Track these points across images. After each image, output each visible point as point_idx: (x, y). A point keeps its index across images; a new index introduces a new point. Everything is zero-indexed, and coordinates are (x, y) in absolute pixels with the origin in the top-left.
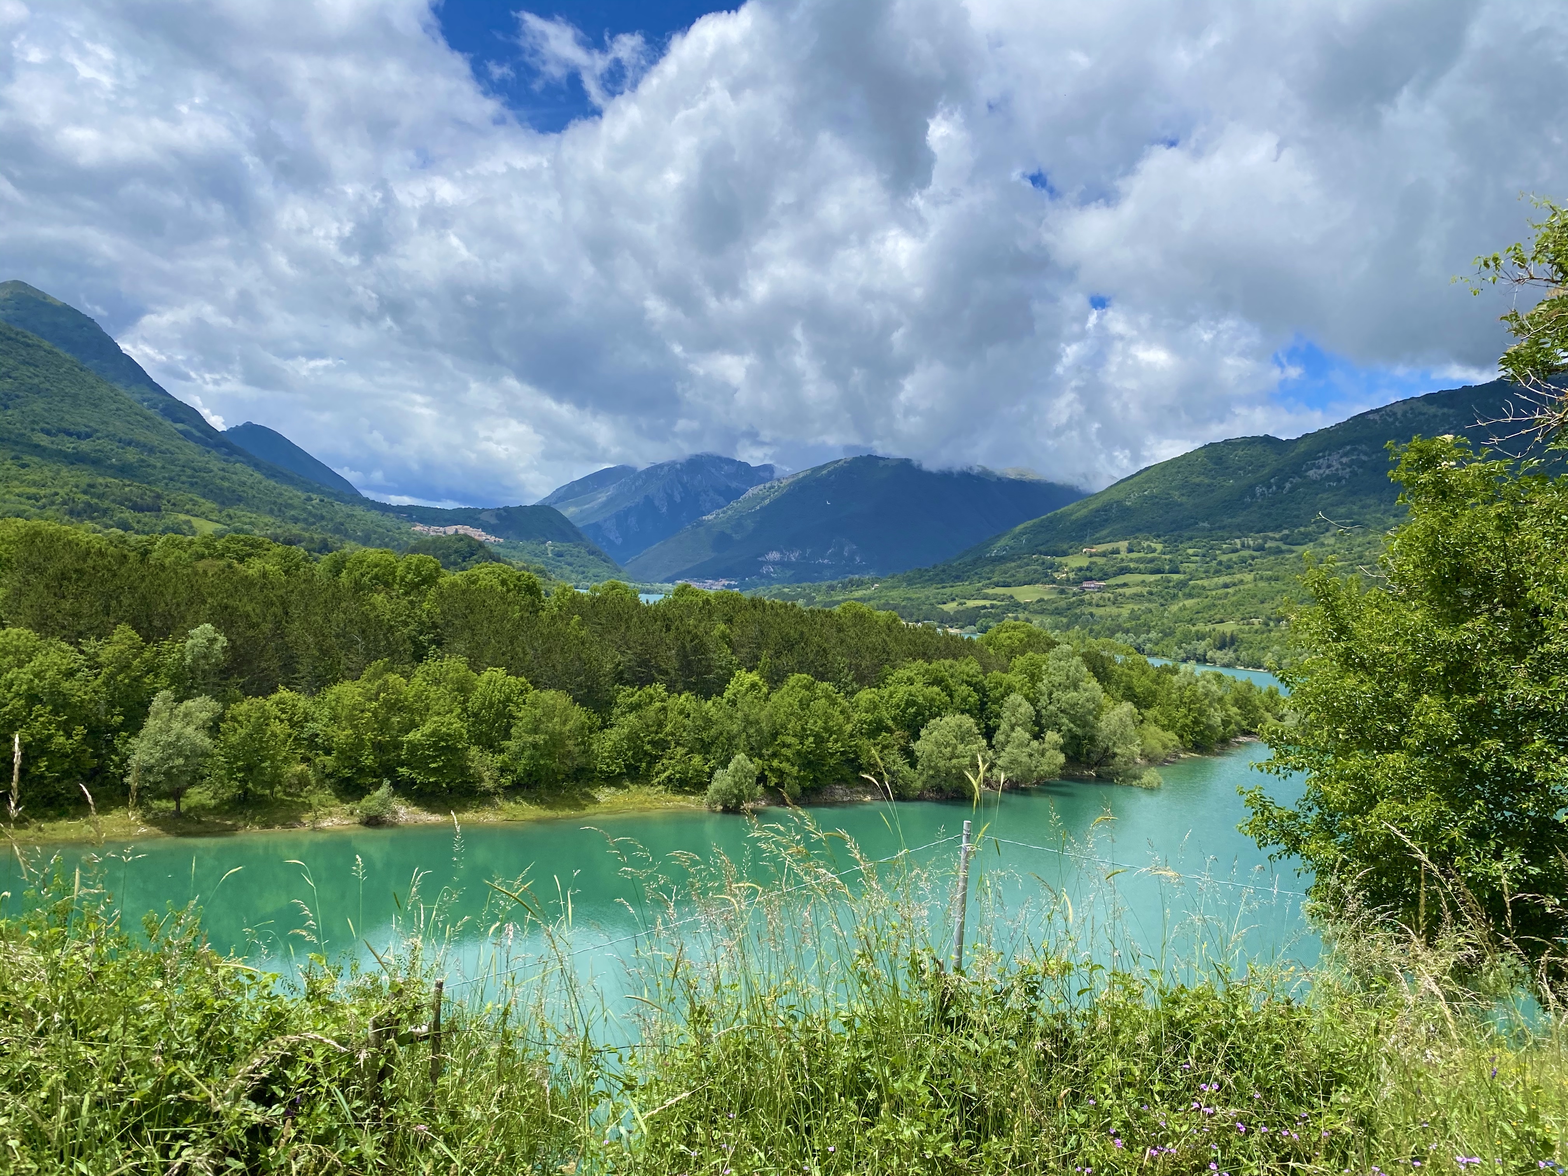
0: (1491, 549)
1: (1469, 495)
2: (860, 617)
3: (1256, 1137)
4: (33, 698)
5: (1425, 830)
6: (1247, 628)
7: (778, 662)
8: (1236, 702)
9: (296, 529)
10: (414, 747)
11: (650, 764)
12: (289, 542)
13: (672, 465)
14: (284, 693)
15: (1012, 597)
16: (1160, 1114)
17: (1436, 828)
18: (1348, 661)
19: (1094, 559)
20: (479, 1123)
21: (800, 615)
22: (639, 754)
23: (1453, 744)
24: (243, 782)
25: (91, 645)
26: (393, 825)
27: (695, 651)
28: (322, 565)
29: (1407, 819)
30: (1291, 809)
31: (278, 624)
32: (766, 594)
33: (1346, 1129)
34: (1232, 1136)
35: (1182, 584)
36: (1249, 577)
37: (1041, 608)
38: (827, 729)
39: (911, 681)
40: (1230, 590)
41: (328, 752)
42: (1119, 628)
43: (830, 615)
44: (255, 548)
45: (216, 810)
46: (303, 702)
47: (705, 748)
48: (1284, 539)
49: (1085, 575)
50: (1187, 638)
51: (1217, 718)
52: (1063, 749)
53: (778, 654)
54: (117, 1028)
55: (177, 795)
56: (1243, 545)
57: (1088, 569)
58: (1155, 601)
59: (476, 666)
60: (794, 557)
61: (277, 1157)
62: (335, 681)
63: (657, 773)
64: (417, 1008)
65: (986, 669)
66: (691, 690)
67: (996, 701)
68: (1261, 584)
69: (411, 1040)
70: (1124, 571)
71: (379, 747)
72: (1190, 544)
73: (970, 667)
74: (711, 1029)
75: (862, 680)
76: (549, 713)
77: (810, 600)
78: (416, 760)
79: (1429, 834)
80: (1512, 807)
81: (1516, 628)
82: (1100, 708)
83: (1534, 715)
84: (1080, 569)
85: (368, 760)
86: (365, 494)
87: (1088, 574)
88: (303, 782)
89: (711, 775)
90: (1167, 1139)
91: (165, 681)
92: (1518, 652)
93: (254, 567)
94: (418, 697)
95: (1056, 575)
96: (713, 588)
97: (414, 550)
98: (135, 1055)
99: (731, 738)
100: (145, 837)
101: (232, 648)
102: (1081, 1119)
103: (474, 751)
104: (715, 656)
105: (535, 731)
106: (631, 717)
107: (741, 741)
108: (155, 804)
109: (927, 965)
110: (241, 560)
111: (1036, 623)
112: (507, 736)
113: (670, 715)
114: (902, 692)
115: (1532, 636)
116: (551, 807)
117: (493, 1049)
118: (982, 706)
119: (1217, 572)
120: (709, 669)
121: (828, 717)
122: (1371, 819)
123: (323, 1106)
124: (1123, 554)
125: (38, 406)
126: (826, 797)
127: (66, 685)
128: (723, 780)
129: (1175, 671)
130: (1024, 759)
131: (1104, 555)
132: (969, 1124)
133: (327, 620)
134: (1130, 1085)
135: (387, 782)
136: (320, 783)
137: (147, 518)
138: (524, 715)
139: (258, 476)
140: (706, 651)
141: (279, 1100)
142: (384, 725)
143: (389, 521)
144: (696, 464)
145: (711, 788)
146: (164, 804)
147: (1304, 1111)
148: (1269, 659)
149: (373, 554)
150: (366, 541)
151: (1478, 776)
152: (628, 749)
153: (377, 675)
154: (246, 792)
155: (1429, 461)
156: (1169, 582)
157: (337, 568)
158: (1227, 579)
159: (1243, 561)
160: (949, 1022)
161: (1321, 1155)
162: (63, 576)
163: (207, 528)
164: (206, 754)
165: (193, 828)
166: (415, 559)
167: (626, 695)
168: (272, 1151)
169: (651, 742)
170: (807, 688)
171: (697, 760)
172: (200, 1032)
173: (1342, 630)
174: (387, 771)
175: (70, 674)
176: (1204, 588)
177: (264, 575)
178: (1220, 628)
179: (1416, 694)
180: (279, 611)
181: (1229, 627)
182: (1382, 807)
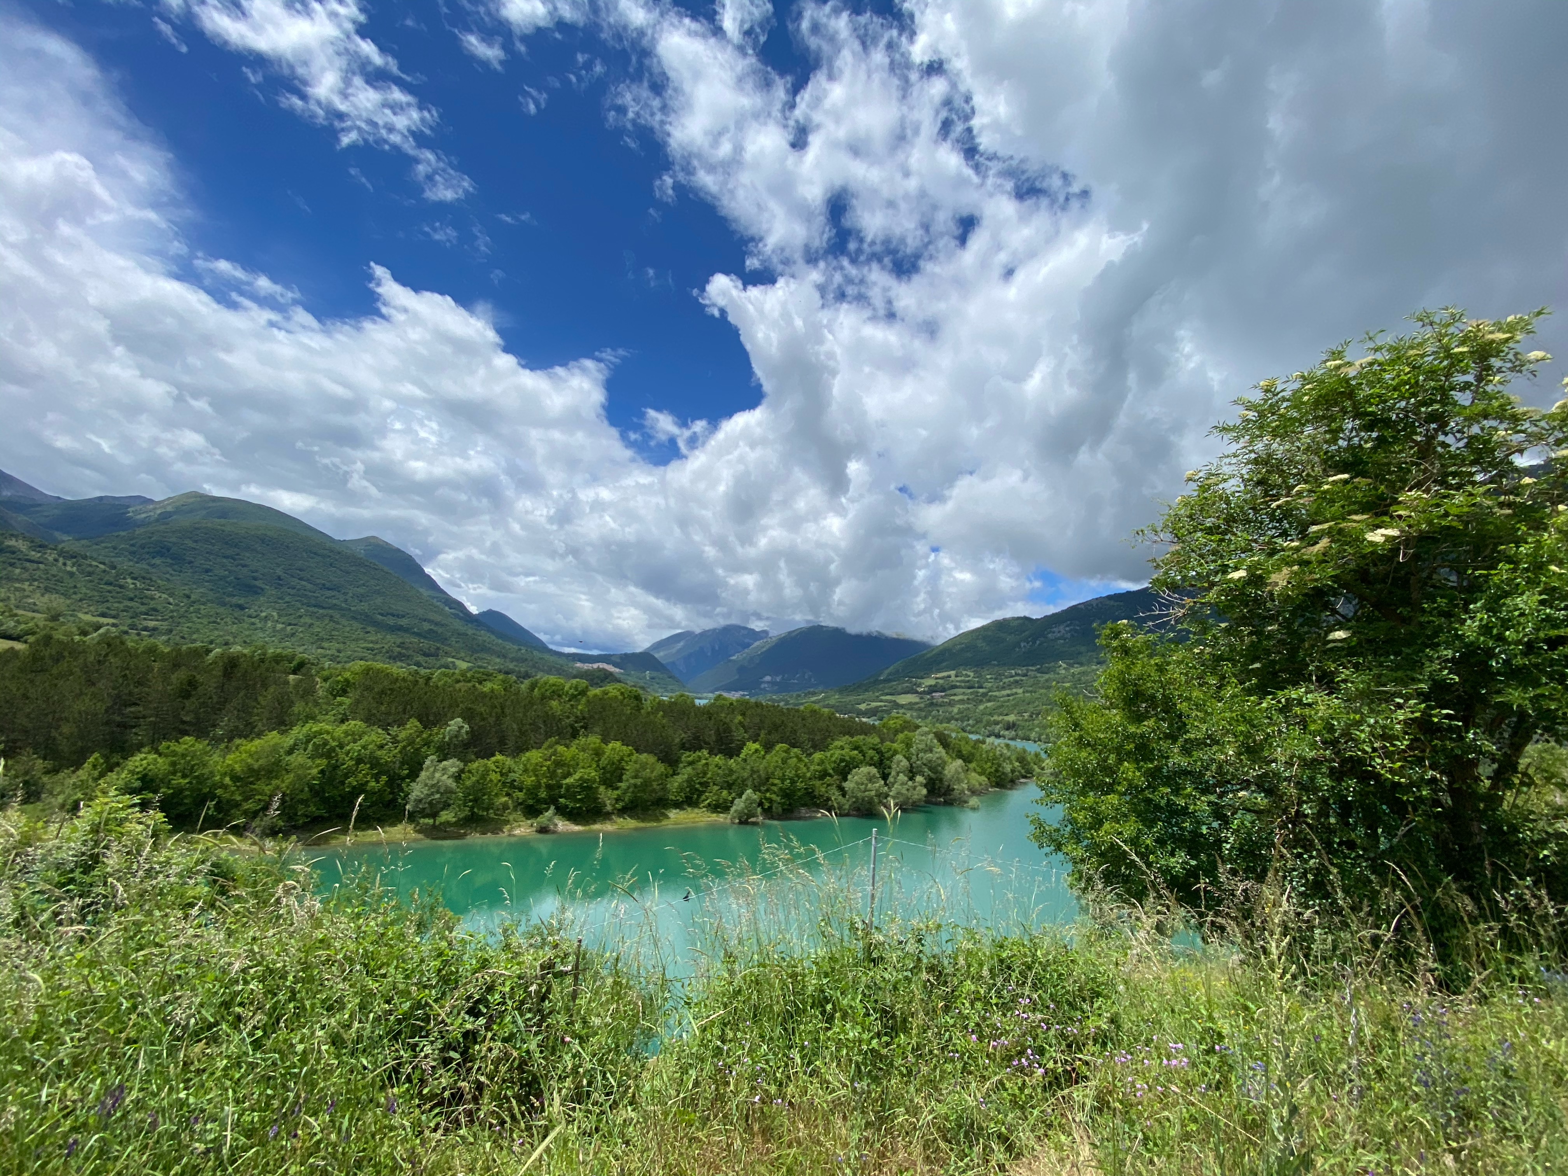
0: (1154, 682)
1: (1140, 652)
2: (814, 712)
3: (1052, 1032)
4: (359, 761)
5: (1132, 840)
6: (1021, 718)
7: (769, 737)
8: (1018, 760)
9: (511, 666)
10: (569, 787)
12: (507, 673)
13: (714, 630)
14: (499, 757)
15: (895, 701)
16: (996, 1018)
17: (1138, 837)
18: (1081, 743)
19: (938, 680)
20: (599, 1028)
21: (781, 711)
22: (693, 790)
23: (1143, 790)
24: (472, 808)
25: (394, 730)
26: (554, 832)
27: (725, 731)
28: (524, 686)
29: (1120, 833)
30: (1056, 826)
31: (498, 718)
32: (763, 700)
33: (1105, 1027)
34: (1039, 1031)
35: (984, 695)
36: (1020, 691)
37: (910, 706)
38: (798, 776)
39: (842, 748)
40: (1011, 698)
41: (521, 790)
42: (953, 718)
43: (798, 711)
44: (488, 676)
45: (455, 824)
46: (509, 762)
47: (729, 786)
48: (1038, 671)
49: (932, 689)
50: (989, 724)
51: (1008, 768)
52: (925, 786)
53: (769, 733)
54: (392, 970)
55: (434, 815)
56: (1016, 674)
57: (935, 686)
58: (971, 704)
59: (605, 741)
60: (778, 679)
61: (480, 1051)
62: (528, 750)
63: (703, 801)
64: (566, 955)
65: (882, 741)
66: (722, 753)
67: (888, 759)
68: (1027, 695)
69: (561, 975)
70: (955, 687)
71: (549, 787)
72: (988, 672)
73: (875, 740)
74: (736, 967)
75: (816, 747)
76: (644, 766)
77: (787, 703)
78: (570, 793)
79: (1134, 842)
80: (1177, 824)
81: (1170, 726)
82: (945, 763)
83: (1185, 773)
84: (931, 686)
85: (543, 794)
86: (551, 647)
87: (935, 688)
88: (505, 807)
89: (732, 802)
90: (1001, 1034)
91: (432, 750)
92: (1172, 737)
93: (487, 687)
94: (573, 758)
95: (918, 689)
96: (734, 696)
97: (575, 677)
98: (401, 987)
99: (744, 781)
100: (415, 840)
101: (472, 732)
102: (951, 1022)
103: (602, 789)
104: (736, 734)
105: (636, 777)
106: (689, 769)
107: (749, 783)
108: (422, 821)
109: (860, 925)
110: (480, 683)
111: (908, 716)
112: (621, 781)
113: (710, 767)
114: (837, 753)
115: (1179, 729)
116: (643, 821)
117: (610, 981)
118: (881, 762)
119: (1003, 688)
120: (732, 742)
121: (798, 769)
122: (1102, 833)
123: (508, 1019)
124: (953, 678)
125: (379, 600)
126: (796, 814)
127: (379, 753)
128: (739, 805)
129: (984, 742)
130: (904, 791)
131: (943, 678)
132: (886, 1027)
133: (525, 715)
134: (979, 999)
135: (552, 808)
136: (515, 809)
137: (431, 660)
138: (630, 768)
139: (493, 637)
140: (730, 731)
141: (483, 1015)
142: (552, 774)
143: (562, 661)
144: (727, 630)
145: (733, 809)
146: (427, 821)
147: (1078, 1014)
148: (1033, 735)
149: (552, 679)
150: (549, 672)
151: (1158, 807)
152: (687, 787)
153: (550, 747)
154: (473, 813)
155: (1117, 635)
156: (978, 693)
157: (533, 687)
158: (1008, 692)
159: (1016, 682)
160: (873, 960)
161: (1090, 1043)
162: (383, 692)
163: (463, 665)
164: (452, 792)
165: (443, 834)
166: (574, 681)
167: (687, 756)
168: (477, 1047)
169: (700, 783)
170: (786, 752)
171: (725, 793)
172: (440, 970)
173: (1077, 725)
174: (552, 800)
175: (381, 747)
176: (997, 697)
177: (492, 691)
178: (1006, 718)
179: (1120, 761)
180: (499, 710)
181: (1011, 718)
182: (1107, 826)
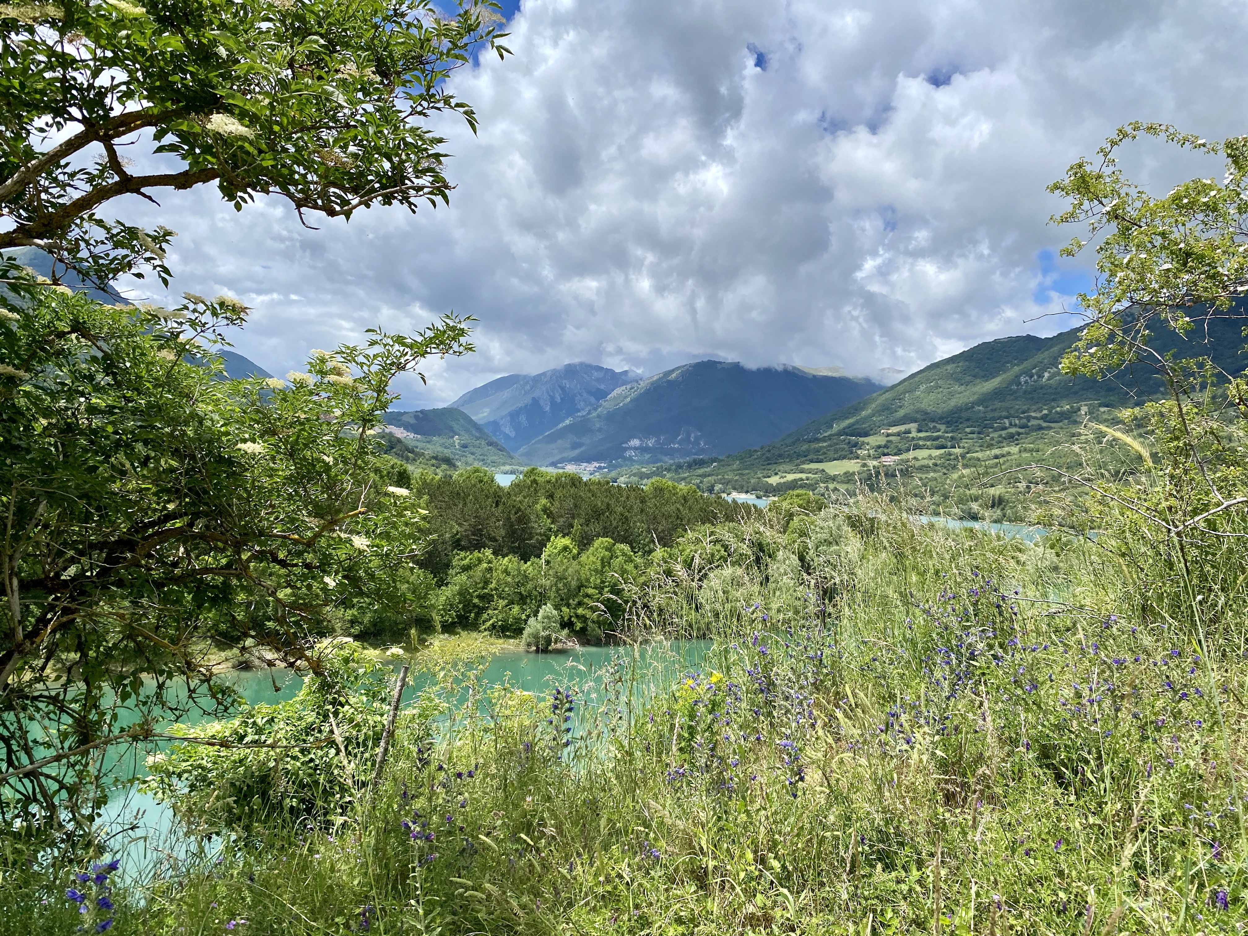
6: (1013, 490)
7: (586, 529)
11: (478, 615)
15: (823, 471)
19: (891, 438)
22: (468, 605)
27: (520, 521)
35: (961, 457)
36: (1015, 449)
37: (847, 479)
40: (1001, 460)
47: (522, 600)
48: (1044, 418)
49: (883, 451)
50: (963, 500)
53: (587, 523)
56: (1011, 424)
57: (886, 446)
58: (939, 471)
60: (651, 443)
63: (484, 622)
66: (515, 553)
68: (1025, 455)
70: (914, 447)
72: (968, 424)
84: (879, 447)
87: (886, 451)
89: (526, 621)
95: (859, 452)
99: (543, 591)
104: (536, 526)
106: (463, 577)
107: (551, 595)
113: (495, 574)
119: (990, 446)
120: (530, 536)
121: (624, 572)
124: (914, 434)
128: (533, 626)
131: (898, 434)
140: (528, 521)
144: (571, 371)
145: (526, 633)
152: (460, 603)
156: (950, 455)
158: (997, 451)
159: (1011, 436)
169: (480, 597)
170: (608, 549)
171: (516, 609)
176: (979, 459)
178: (990, 491)
181: (998, 491)
